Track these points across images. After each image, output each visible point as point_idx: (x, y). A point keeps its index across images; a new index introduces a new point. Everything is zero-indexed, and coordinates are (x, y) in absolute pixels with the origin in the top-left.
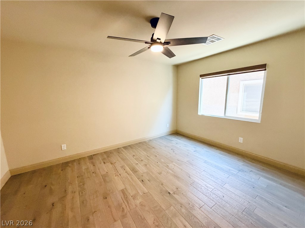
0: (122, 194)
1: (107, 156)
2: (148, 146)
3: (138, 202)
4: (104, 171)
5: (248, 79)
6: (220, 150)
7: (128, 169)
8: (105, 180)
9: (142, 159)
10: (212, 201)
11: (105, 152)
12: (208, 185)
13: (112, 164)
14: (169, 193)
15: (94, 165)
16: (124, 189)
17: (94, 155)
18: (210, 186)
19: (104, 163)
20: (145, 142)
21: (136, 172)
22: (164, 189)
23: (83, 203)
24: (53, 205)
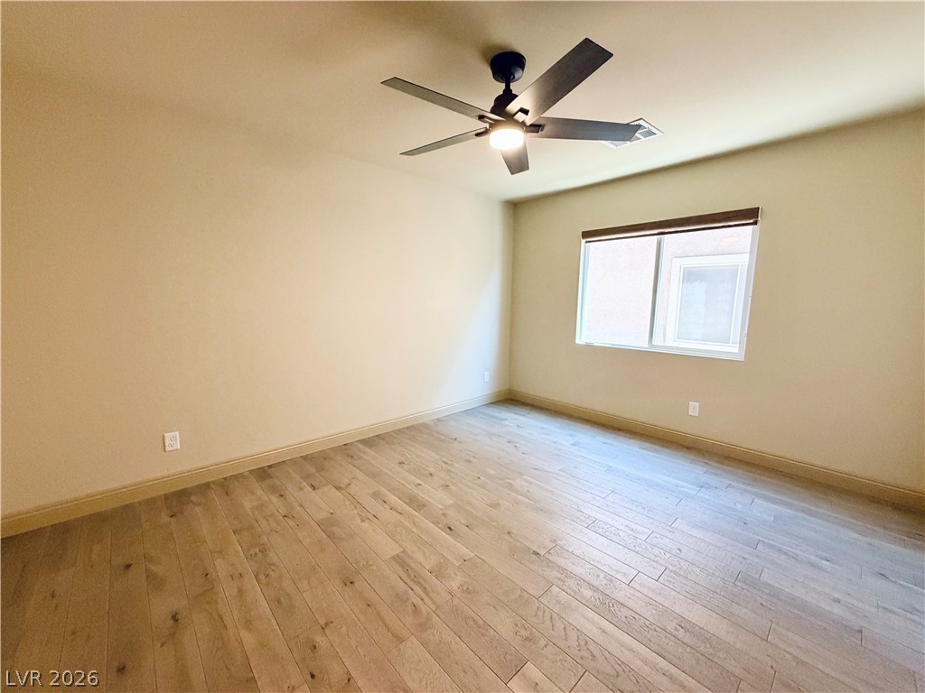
0: (399, 569)
1: (316, 469)
2: (437, 435)
3: (454, 585)
4: (321, 509)
5: (693, 254)
6: (641, 440)
7: (393, 499)
8: (331, 536)
9: (432, 470)
10: (655, 564)
11: (305, 458)
12: (634, 526)
13: (338, 488)
14: (536, 553)
15: (281, 496)
16: (401, 555)
17: (270, 467)
18: (640, 528)
19: (314, 488)
20: (425, 425)
21: (424, 506)
22: (518, 544)
23: (279, 603)
24: (175, 618)
